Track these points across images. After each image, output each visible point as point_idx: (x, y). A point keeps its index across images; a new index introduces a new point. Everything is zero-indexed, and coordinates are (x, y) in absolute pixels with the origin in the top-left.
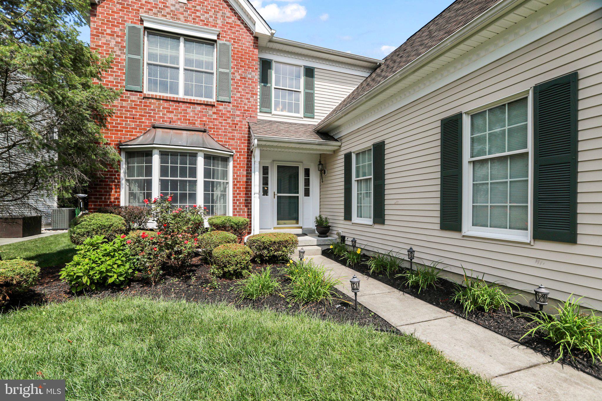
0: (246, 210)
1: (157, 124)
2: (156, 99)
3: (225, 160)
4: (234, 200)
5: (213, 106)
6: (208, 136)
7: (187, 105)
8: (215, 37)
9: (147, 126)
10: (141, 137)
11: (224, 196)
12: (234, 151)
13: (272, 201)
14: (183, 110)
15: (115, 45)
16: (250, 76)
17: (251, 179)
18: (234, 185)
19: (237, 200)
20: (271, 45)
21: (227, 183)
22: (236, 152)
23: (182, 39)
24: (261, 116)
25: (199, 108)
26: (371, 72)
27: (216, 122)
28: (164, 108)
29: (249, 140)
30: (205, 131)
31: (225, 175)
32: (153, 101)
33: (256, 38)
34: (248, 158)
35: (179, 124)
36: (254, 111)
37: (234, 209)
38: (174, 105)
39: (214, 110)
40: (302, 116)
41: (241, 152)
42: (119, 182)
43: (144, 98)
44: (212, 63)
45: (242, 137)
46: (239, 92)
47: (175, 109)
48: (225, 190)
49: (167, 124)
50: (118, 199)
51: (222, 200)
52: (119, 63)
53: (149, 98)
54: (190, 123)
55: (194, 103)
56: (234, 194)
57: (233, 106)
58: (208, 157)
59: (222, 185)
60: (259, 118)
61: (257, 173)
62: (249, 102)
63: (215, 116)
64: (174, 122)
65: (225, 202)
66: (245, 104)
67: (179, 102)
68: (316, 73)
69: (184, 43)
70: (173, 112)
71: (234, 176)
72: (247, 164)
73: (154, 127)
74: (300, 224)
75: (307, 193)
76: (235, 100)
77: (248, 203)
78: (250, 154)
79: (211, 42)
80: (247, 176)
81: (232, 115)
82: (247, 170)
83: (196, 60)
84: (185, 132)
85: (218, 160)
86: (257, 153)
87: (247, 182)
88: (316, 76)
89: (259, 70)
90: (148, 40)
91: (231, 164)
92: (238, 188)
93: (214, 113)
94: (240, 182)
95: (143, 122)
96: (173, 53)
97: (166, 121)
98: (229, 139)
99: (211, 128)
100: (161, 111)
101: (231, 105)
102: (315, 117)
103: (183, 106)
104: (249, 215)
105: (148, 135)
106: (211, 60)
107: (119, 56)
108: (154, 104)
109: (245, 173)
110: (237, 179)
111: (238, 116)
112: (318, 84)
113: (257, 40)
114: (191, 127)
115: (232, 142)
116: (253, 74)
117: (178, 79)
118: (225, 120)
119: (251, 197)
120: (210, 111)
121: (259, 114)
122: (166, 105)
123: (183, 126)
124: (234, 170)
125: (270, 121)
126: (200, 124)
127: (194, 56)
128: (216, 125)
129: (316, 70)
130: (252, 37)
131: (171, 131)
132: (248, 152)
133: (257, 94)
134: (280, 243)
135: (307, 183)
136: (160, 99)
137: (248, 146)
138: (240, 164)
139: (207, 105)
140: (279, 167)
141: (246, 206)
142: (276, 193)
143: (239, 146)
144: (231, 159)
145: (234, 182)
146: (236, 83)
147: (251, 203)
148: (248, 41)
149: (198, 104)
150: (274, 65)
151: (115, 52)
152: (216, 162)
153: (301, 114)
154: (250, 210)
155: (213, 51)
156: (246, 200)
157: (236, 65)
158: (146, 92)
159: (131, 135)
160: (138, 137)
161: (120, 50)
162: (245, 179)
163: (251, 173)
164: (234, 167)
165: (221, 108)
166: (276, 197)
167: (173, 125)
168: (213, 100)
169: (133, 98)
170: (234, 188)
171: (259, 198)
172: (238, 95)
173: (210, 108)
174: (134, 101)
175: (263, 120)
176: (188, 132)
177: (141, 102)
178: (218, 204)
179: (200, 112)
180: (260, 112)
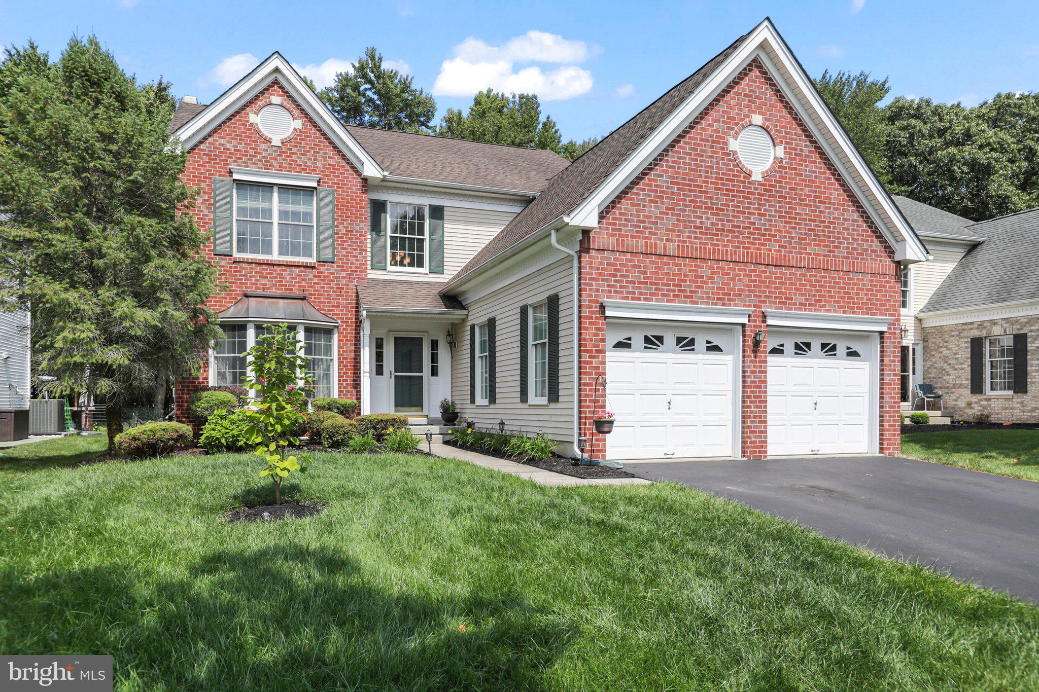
0: (354, 393)
1: (249, 291)
2: (247, 263)
3: (328, 332)
4: (339, 381)
5: (313, 268)
6: (308, 305)
7: (283, 268)
8: (315, 184)
9: (238, 295)
10: (232, 309)
11: (327, 376)
12: (339, 321)
13: (387, 383)
14: (279, 274)
15: (202, 204)
16: (358, 228)
17: (360, 355)
18: (340, 362)
19: (344, 381)
20: (384, 184)
21: (332, 360)
22: (342, 322)
23: (276, 189)
24: (372, 274)
25: (297, 271)
26: (524, 205)
27: (317, 287)
28: (256, 273)
29: (357, 308)
30: (304, 299)
31: (328, 350)
32: (244, 265)
33: (365, 180)
34: (356, 330)
35: (274, 291)
36: (363, 272)
37: (340, 391)
38: (268, 268)
39: (315, 272)
40: (427, 272)
41: (347, 322)
42: (207, 360)
43: (234, 262)
44: (311, 214)
45: (350, 303)
46: (345, 249)
47: (269, 274)
48: (328, 369)
49: (260, 292)
50: (207, 379)
51: (325, 381)
52: (206, 223)
53: (239, 262)
54: (286, 289)
55: (291, 266)
56: (339, 373)
57: (338, 266)
58: (309, 330)
59: (325, 363)
60: (369, 276)
61: (367, 349)
62: (357, 260)
63: (316, 280)
64: (269, 289)
65: (328, 382)
66: (352, 263)
67: (273, 265)
68: (445, 213)
69: (279, 193)
70: (266, 277)
71: (339, 351)
72: (356, 337)
73: (247, 296)
74: (425, 412)
75: (434, 372)
76: (340, 259)
77: (357, 384)
78: (358, 324)
79: (310, 190)
80: (355, 352)
81: (336, 277)
82: (355, 344)
83: (292, 212)
84: (281, 301)
85: (320, 333)
86: (366, 325)
87: (355, 359)
88: (445, 217)
89: (369, 219)
90: (237, 193)
91: (336, 337)
92: (344, 366)
93: (315, 276)
94: (347, 358)
95: (233, 291)
96: (266, 205)
97: (259, 288)
98: (333, 306)
99: (311, 294)
100: (254, 276)
101: (335, 265)
102: (445, 272)
103: (278, 269)
104: (359, 399)
105: (240, 306)
106: (309, 211)
107: (207, 215)
108: (245, 268)
109: (353, 347)
110: (342, 355)
111: (343, 278)
112: (448, 227)
113: (366, 183)
114: (288, 294)
115: (336, 311)
116: (362, 225)
117: (271, 236)
118: (327, 284)
119: (359, 377)
120: (310, 274)
121: (369, 271)
122: (258, 269)
123: (279, 293)
124: (339, 344)
125: (385, 281)
126: (299, 290)
127: (290, 207)
128: (318, 291)
129: (445, 209)
130: (359, 180)
131: (266, 300)
132: (356, 322)
133: (366, 250)
134: (387, 421)
135: (434, 358)
136: (252, 263)
137: (356, 315)
138: (347, 337)
139: (306, 267)
140: (396, 339)
141: (355, 388)
142: (393, 372)
143: (346, 315)
144: (336, 331)
145: (339, 359)
146: (340, 237)
147: (359, 384)
148: (355, 184)
149: (295, 266)
150: (389, 207)
151: (201, 211)
152: (317, 335)
153: (425, 269)
154: (359, 392)
155: (312, 200)
156: (354, 381)
157: (341, 216)
158: (236, 255)
159: (221, 306)
160: (228, 308)
161: (207, 208)
162: (352, 355)
163: (359, 348)
164: (339, 340)
165: (322, 269)
166: (393, 377)
167: (267, 293)
168: (312, 260)
169: (223, 263)
170: (339, 366)
171: (370, 377)
172: (344, 253)
173: (310, 270)
174: (223, 267)
175: (374, 280)
176: (285, 301)
177: (231, 267)
178: (321, 386)
179: (298, 275)
180: (372, 269)
